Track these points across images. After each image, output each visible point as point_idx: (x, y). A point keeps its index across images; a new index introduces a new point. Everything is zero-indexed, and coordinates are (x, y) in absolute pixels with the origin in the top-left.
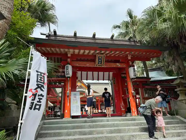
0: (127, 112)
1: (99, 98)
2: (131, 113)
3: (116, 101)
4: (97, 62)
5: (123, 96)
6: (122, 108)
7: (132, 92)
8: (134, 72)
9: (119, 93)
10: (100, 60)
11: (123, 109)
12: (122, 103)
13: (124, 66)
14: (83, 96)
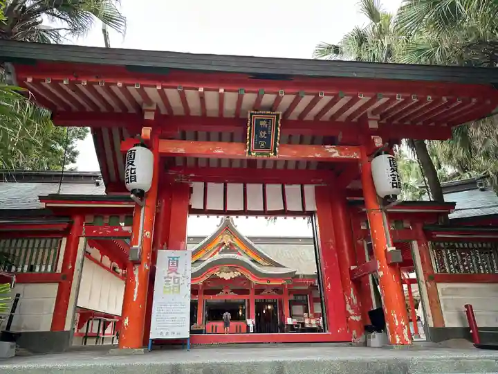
0: (368, 329)
1: (284, 282)
2: (386, 331)
3: (329, 286)
4: (253, 140)
5: (352, 268)
6: (351, 312)
7: (389, 249)
8: (395, 173)
9: (341, 256)
10: (263, 134)
11: (353, 318)
12: (349, 295)
13: (355, 155)
14: (237, 274)
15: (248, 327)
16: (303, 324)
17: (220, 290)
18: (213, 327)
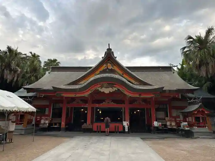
1: (152, 96)
14: (115, 89)
15: (124, 128)
16: (165, 126)
17: (104, 101)
18: (98, 127)
